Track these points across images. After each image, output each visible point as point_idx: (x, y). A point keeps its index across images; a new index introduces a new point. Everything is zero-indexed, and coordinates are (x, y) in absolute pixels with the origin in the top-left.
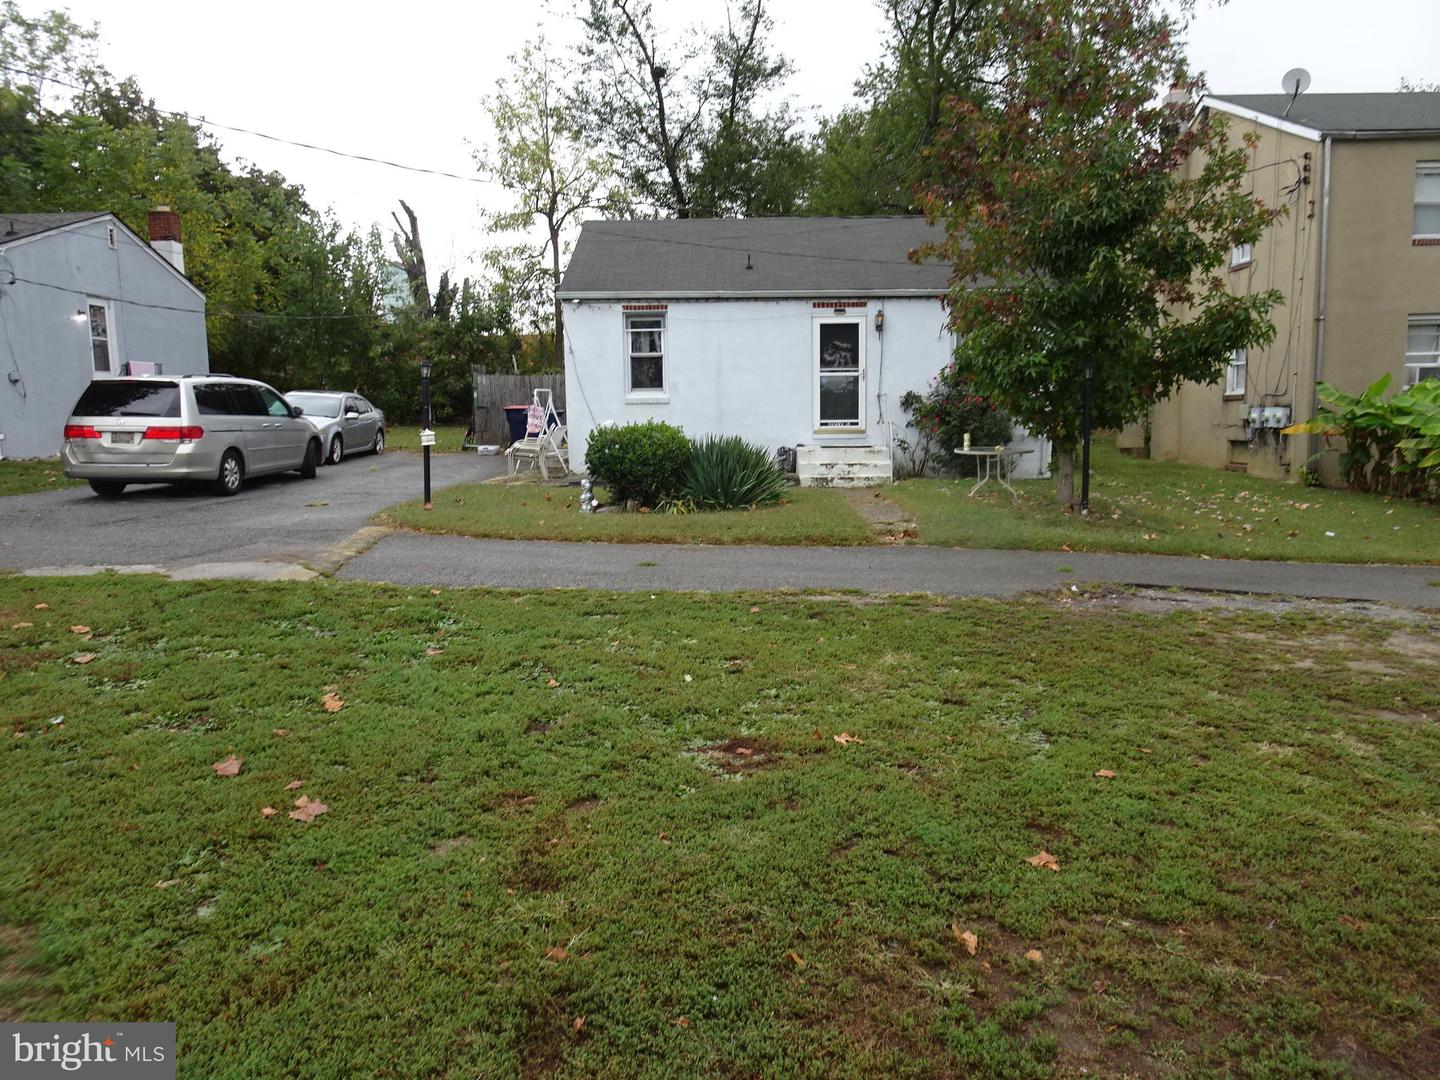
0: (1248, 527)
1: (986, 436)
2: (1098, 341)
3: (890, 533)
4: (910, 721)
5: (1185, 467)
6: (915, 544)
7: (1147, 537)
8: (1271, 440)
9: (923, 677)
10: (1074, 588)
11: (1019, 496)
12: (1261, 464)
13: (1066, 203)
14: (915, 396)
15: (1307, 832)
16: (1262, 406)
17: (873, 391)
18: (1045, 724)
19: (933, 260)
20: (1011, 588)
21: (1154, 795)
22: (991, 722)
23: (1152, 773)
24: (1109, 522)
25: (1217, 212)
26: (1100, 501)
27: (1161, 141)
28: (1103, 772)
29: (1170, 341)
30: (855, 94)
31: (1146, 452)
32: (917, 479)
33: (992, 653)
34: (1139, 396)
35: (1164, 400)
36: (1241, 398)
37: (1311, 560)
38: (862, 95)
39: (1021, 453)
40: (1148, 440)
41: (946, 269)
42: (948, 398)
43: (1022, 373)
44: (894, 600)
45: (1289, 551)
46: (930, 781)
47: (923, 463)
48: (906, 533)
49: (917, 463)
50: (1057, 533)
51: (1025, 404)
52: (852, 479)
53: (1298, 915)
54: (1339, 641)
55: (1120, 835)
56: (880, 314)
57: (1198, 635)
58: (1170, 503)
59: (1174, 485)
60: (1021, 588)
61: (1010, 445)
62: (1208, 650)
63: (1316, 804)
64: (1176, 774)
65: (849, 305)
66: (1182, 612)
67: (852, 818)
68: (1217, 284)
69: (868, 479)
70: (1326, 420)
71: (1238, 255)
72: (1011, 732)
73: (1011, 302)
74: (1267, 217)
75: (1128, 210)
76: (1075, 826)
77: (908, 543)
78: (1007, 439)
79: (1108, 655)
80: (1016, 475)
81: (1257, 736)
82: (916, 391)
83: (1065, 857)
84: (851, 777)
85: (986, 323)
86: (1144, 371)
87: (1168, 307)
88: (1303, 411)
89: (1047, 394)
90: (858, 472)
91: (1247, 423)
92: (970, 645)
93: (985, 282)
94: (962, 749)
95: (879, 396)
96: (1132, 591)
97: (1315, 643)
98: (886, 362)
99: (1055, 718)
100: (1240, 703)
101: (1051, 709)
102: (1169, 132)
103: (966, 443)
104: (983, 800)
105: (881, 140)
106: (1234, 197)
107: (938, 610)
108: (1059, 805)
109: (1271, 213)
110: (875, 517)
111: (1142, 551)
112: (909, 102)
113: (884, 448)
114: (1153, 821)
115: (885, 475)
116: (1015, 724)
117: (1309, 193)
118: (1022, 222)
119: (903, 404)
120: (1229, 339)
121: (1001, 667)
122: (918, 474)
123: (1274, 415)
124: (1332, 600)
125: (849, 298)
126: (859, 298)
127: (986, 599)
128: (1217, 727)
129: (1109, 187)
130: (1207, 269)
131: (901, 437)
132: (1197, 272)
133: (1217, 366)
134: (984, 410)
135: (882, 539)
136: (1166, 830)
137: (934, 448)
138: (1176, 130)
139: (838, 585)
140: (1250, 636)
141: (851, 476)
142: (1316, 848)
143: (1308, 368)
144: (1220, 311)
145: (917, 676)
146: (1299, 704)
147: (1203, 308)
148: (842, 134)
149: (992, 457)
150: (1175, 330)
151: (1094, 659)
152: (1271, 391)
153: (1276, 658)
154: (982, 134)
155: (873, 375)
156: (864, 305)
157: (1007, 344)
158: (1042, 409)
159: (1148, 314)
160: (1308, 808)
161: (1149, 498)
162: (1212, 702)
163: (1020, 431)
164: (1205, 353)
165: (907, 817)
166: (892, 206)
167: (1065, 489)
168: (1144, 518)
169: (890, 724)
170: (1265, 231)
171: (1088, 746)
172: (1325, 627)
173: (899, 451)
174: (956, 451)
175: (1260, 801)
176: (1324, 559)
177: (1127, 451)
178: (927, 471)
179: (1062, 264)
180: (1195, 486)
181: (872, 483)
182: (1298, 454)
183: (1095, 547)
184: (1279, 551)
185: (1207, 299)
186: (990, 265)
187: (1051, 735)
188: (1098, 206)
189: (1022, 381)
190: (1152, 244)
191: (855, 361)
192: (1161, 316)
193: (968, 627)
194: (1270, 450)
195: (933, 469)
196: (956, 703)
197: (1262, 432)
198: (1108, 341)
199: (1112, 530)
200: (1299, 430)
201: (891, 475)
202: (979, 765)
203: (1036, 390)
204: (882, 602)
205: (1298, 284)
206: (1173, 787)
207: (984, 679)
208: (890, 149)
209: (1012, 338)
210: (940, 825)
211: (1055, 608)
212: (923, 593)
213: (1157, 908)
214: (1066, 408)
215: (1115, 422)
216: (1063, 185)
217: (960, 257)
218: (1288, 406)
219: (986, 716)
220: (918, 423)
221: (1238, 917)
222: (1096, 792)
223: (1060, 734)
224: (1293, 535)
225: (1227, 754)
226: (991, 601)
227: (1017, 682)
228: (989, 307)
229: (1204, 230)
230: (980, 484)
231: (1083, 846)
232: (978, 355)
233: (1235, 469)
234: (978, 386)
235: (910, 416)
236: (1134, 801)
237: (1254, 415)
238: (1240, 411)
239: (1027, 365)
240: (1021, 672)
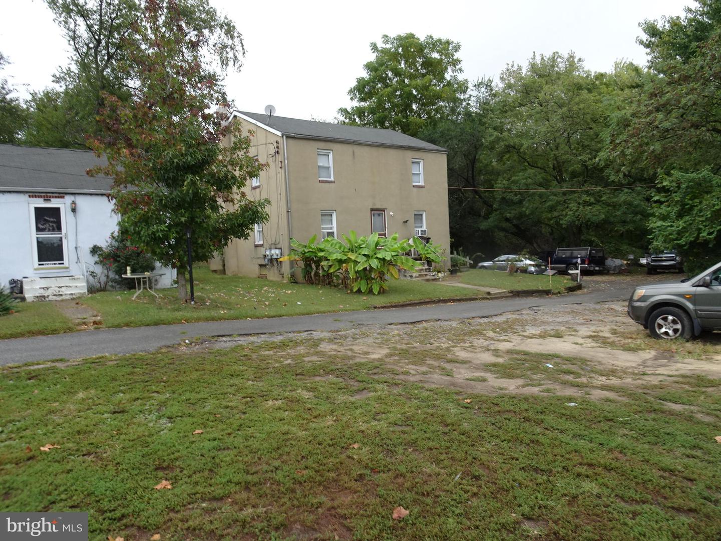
0: (267, 303)
1: (140, 267)
2: (192, 219)
3: (85, 324)
4: (92, 428)
5: (241, 278)
6: (99, 328)
7: (222, 312)
8: (275, 263)
9: (101, 401)
10: (187, 341)
11: (160, 298)
12: (272, 275)
13: (170, 153)
14: (99, 248)
15: (285, 437)
16: (270, 249)
17: (72, 245)
18: (169, 414)
19: (101, 175)
20: (153, 346)
21: (221, 437)
22: (141, 418)
23: (221, 426)
24: (204, 307)
25: (240, 163)
26: (201, 296)
27: (214, 129)
28: (197, 431)
29: (226, 220)
30: (53, 81)
31: (223, 272)
32: (102, 293)
33: (142, 381)
34: (214, 246)
35: (226, 247)
36: (262, 246)
37: (292, 315)
38: (57, 82)
39: (161, 275)
40: (224, 266)
41: (110, 181)
42: (118, 248)
43: (155, 235)
44: (85, 361)
45: (283, 312)
46: (102, 459)
47: (106, 284)
48: (95, 323)
49: (102, 283)
50: (179, 314)
51: (158, 251)
52: (61, 295)
53: (279, 476)
54: (301, 350)
55: (204, 461)
56: (74, 203)
57: (244, 356)
58: (234, 295)
59: (236, 286)
60: (159, 345)
61: (155, 272)
62: (248, 362)
63: (289, 424)
64: (231, 424)
65: (53, 197)
66: (237, 347)
67: (49, 494)
68: (243, 195)
69: (72, 294)
70: (295, 254)
71: (255, 182)
72: (150, 422)
73: (148, 199)
74: (261, 167)
75: (200, 158)
76: (181, 463)
77: (96, 328)
78: (153, 269)
79: (203, 372)
80: (159, 286)
81: (267, 398)
82: (99, 245)
83: (175, 481)
84: (50, 470)
85: (134, 209)
86: (215, 234)
87: (223, 204)
88: (286, 251)
89: (170, 245)
90: (65, 291)
91: (265, 256)
92: (130, 379)
93: (131, 188)
94: (123, 437)
95: (76, 248)
96: (215, 339)
97: (292, 352)
98: (79, 229)
99: (174, 409)
100: (261, 384)
101: (172, 405)
102: (217, 124)
103: (129, 272)
104: (131, 461)
105: (71, 108)
106: (247, 157)
107: (111, 363)
108: (173, 453)
109: (262, 165)
110: (74, 315)
111: (220, 319)
112: (87, 90)
113: (82, 277)
114: (219, 450)
115: (82, 292)
116: (153, 417)
117: (280, 158)
118: (149, 160)
119: (91, 252)
120: (251, 219)
121: (147, 388)
122: (103, 289)
123: (275, 252)
124: (299, 332)
125: (53, 193)
126: (59, 193)
127: (140, 353)
128: (251, 398)
129: (190, 147)
130: (239, 187)
131: (91, 270)
132: (235, 189)
133: (247, 231)
134: (139, 254)
135: (79, 328)
136: (226, 452)
137: (112, 275)
138: (220, 124)
139: (49, 358)
140: (267, 353)
141: (61, 293)
142: (288, 443)
143: (286, 232)
144: (245, 207)
145: (98, 402)
146: (286, 380)
147: (238, 205)
148: (46, 102)
149: (143, 278)
150: (227, 215)
151: (195, 375)
152: (273, 242)
153: (277, 361)
154: (123, 113)
155: (71, 237)
156: (63, 197)
157: (146, 220)
158: (167, 253)
159: (215, 208)
160: (286, 426)
161: (224, 293)
162: (249, 386)
163: (158, 264)
164: (241, 225)
165: (86, 484)
166: (80, 144)
167: (183, 292)
168: (221, 303)
169: (79, 432)
170: (261, 173)
171: (191, 420)
172: (297, 344)
173: (91, 278)
174: (123, 276)
175: (267, 428)
176: (297, 314)
177: (215, 271)
178: (108, 288)
179: (170, 182)
180: (245, 286)
181: (74, 296)
182: (286, 269)
183: (198, 320)
184: (279, 313)
185: (240, 201)
186: (134, 180)
187: (172, 418)
188: (186, 155)
189: (156, 239)
190: (212, 175)
191: (59, 228)
192: (220, 208)
193: (129, 370)
194: (275, 268)
195: (112, 286)
196: (120, 412)
197: (271, 260)
198: (197, 219)
199: (206, 310)
200: (285, 259)
201: (86, 291)
202: (131, 443)
203: (163, 243)
204: (77, 363)
205: (279, 196)
206: (230, 431)
207: (137, 396)
208: (77, 114)
209: (148, 218)
210: (106, 482)
211: (177, 353)
212: (103, 355)
213: (219, 492)
214: (179, 252)
215: (205, 258)
216: (168, 144)
217: (117, 175)
218: (281, 249)
219: (137, 416)
220: (101, 262)
221: (254, 485)
222: (193, 442)
223: (177, 416)
224: (285, 305)
225: (254, 409)
226: (143, 354)
227: (155, 394)
228: (135, 201)
229: (235, 170)
230: (138, 292)
231: (185, 472)
232: (131, 226)
233: (262, 277)
234: (132, 242)
235: (96, 258)
236: (211, 442)
237: (268, 253)
238: (262, 251)
239: (157, 231)
240: (158, 389)
